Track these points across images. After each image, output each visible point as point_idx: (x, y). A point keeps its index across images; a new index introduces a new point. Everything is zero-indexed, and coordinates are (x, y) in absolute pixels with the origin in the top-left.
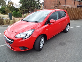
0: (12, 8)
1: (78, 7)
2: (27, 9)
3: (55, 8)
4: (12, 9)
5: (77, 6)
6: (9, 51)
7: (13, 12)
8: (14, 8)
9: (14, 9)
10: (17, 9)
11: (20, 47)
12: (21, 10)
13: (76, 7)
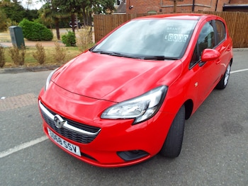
0: (13, 8)
1: (225, 9)
2: (69, 15)
3: (161, 11)
4: (13, 13)
5: (222, 9)
6: (66, 165)
7: (22, 22)
8: (21, 8)
9: (21, 12)
10: (32, 14)
11: (118, 152)
12: (48, 18)
13: (220, 9)
